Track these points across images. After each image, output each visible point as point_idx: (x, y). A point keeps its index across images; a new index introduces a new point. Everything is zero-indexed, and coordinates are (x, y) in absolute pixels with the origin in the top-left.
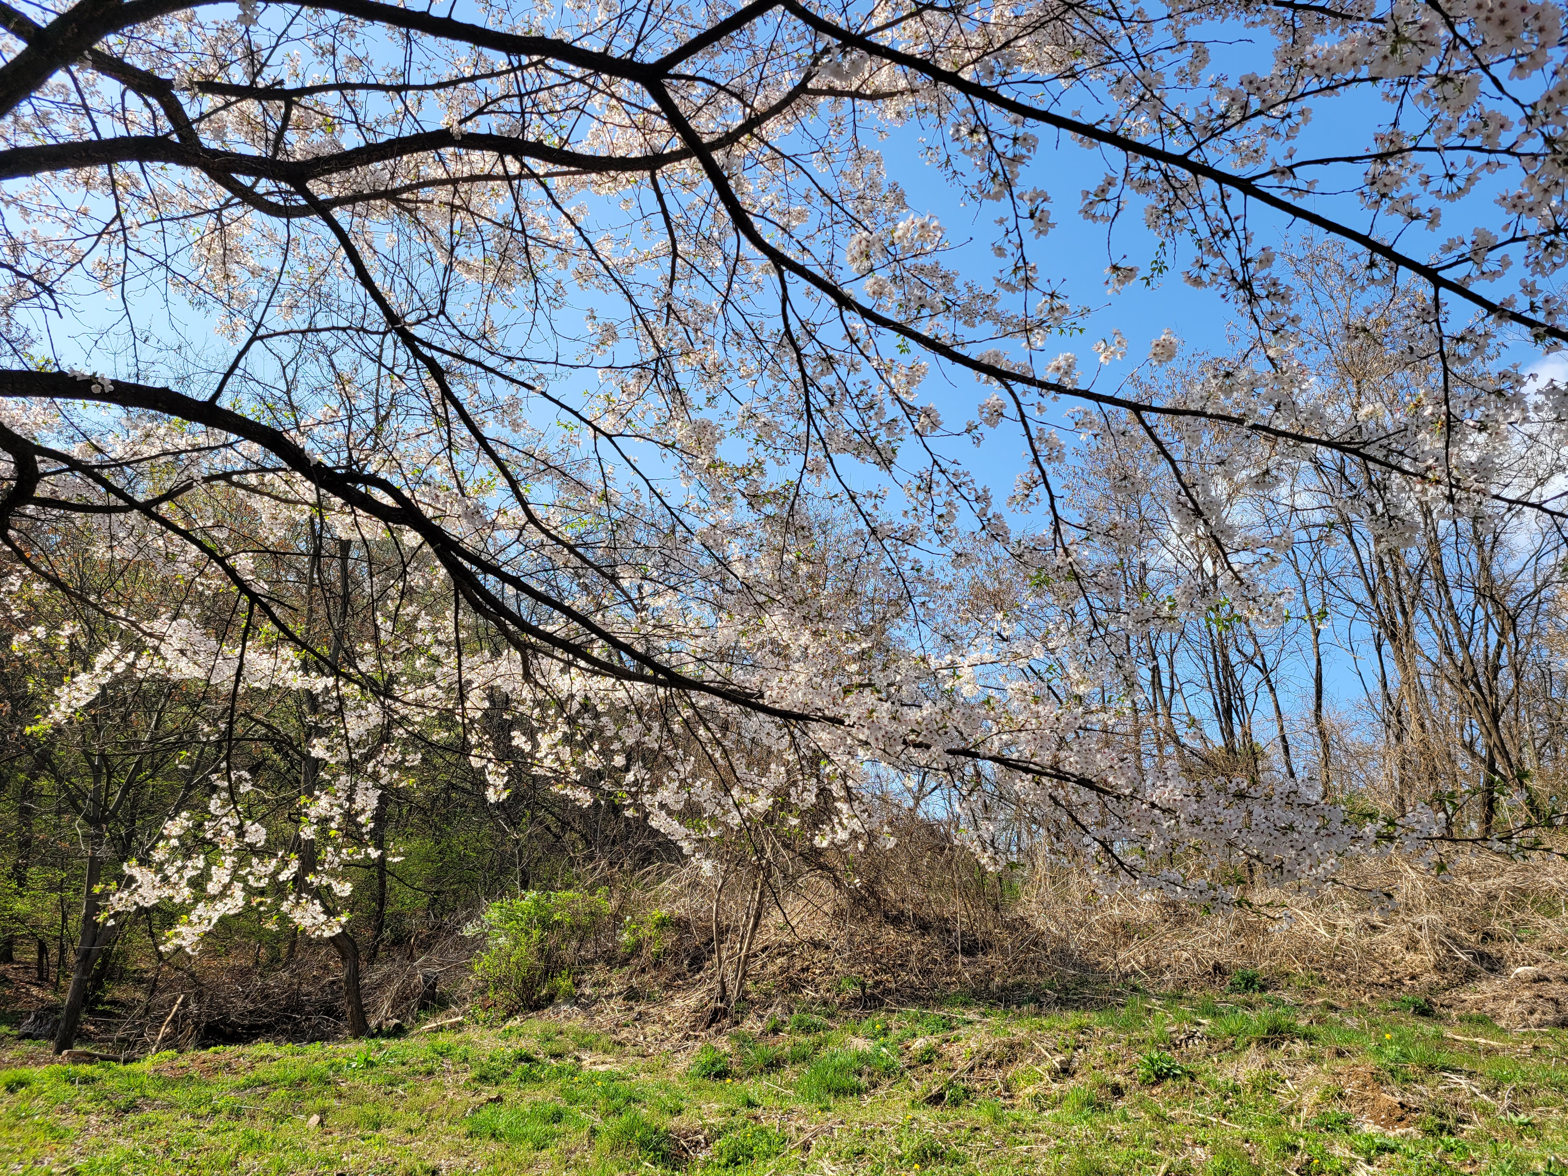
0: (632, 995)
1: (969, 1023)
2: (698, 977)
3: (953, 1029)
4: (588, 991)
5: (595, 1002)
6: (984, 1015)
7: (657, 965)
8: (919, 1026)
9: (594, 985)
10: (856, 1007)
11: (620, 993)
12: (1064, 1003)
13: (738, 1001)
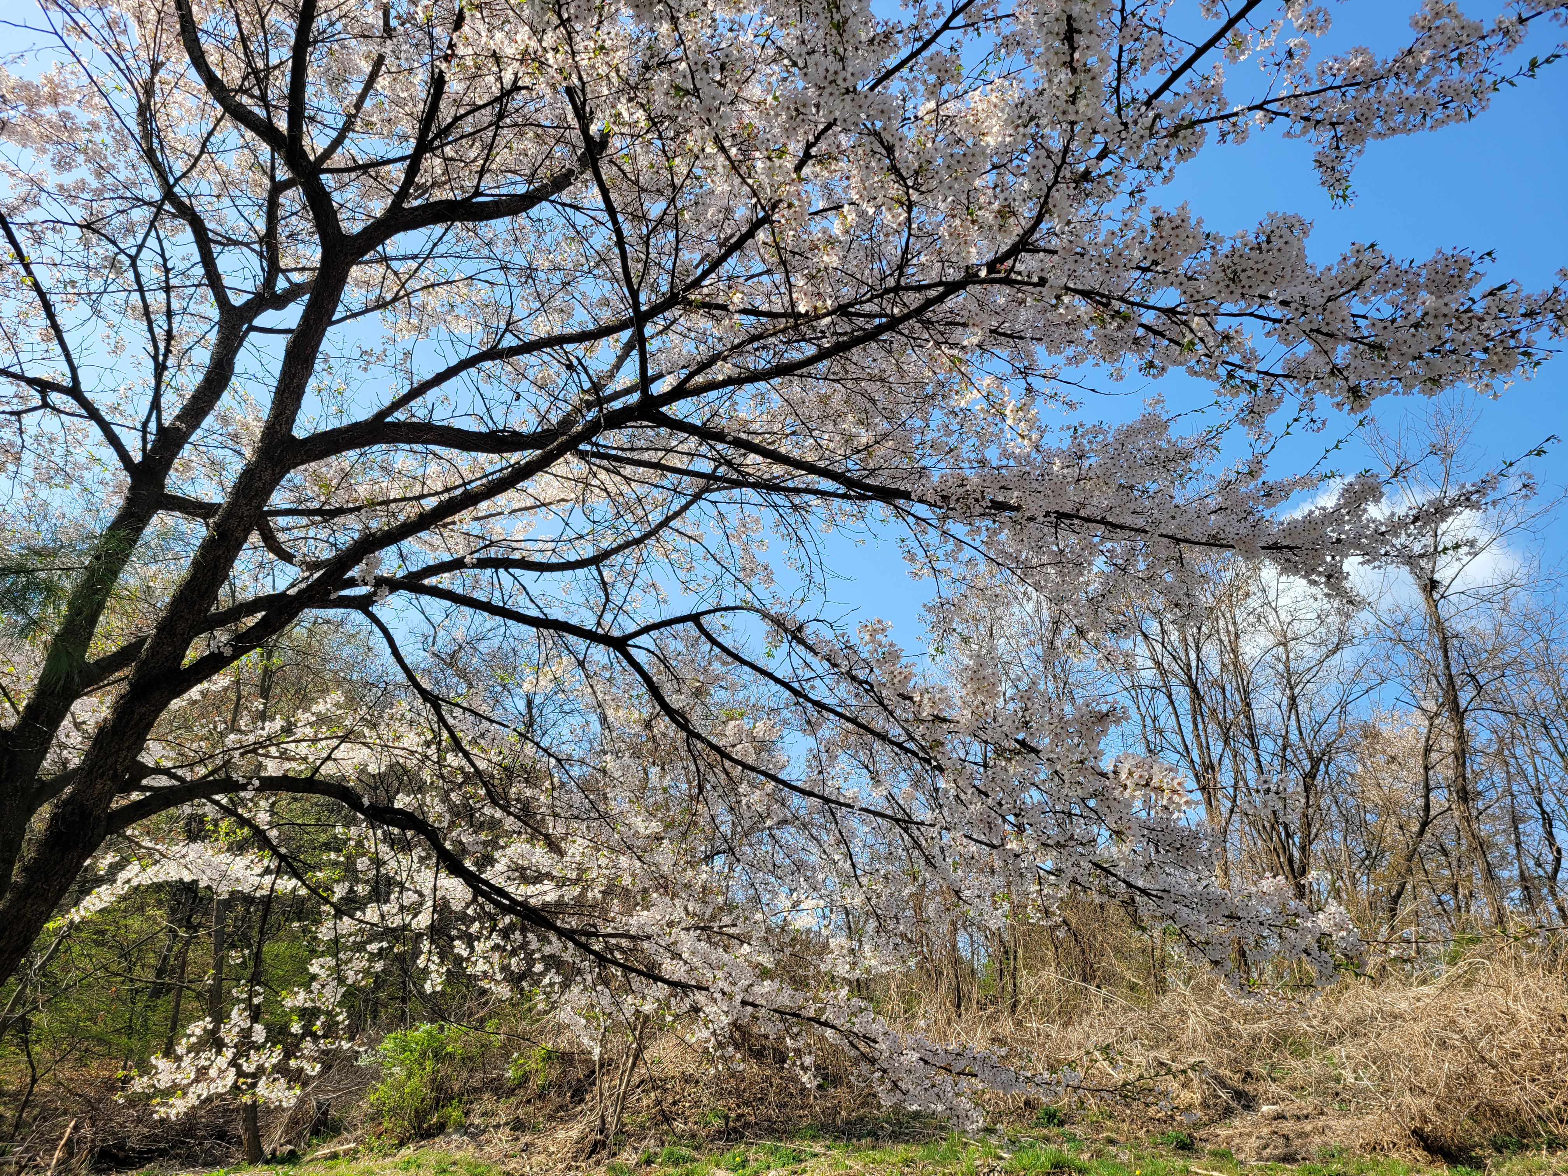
0: (518, 1126)
1: (816, 1155)
2: (579, 1109)
3: (801, 1161)
4: (477, 1121)
5: (484, 1132)
6: (829, 1148)
7: (541, 1096)
8: (772, 1158)
9: (483, 1115)
10: (721, 1139)
11: (507, 1124)
12: (896, 1137)
13: (616, 1134)
